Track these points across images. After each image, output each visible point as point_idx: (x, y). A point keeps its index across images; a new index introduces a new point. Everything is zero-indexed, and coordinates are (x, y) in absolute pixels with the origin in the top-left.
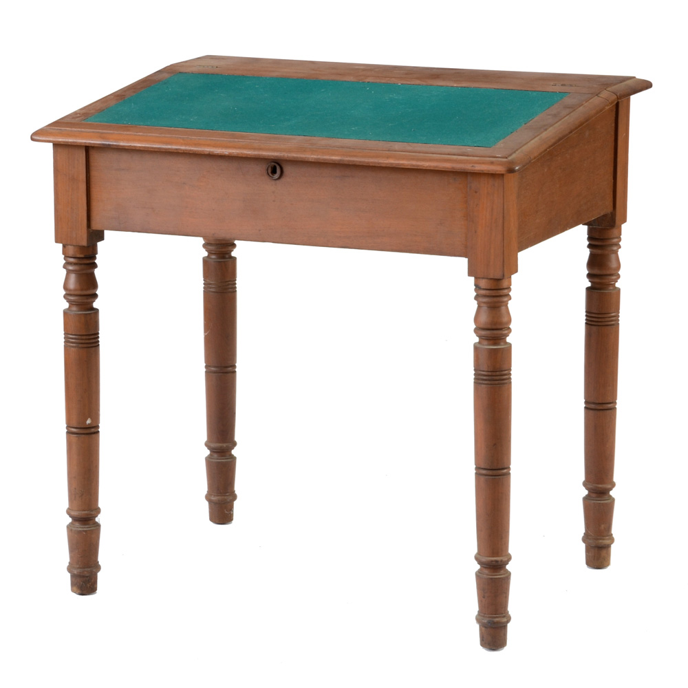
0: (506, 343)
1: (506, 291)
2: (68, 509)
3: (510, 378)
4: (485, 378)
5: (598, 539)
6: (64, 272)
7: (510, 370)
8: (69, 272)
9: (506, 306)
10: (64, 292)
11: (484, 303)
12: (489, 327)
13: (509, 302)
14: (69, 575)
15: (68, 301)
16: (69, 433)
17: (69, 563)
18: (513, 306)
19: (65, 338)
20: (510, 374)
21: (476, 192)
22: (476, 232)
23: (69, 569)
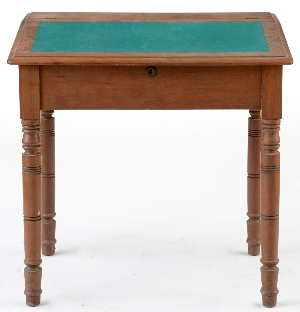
0: (277, 152)
1: (278, 125)
2: (25, 260)
3: (279, 170)
4: (266, 170)
6: (23, 133)
7: (280, 166)
8: (25, 134)
9: (278, 133)
10: (22, 144)
11: (267, 132)
12: (269, 144)
13: (279, 131)
14: (25, 295)
15: (25, 149)
16: (25, 220)
17: (25, 289)
18: (281, 133)
19: (23, 169)
20: (279, 168)
21: (267, 76)
22: (266, 96)
23: (25, 292)
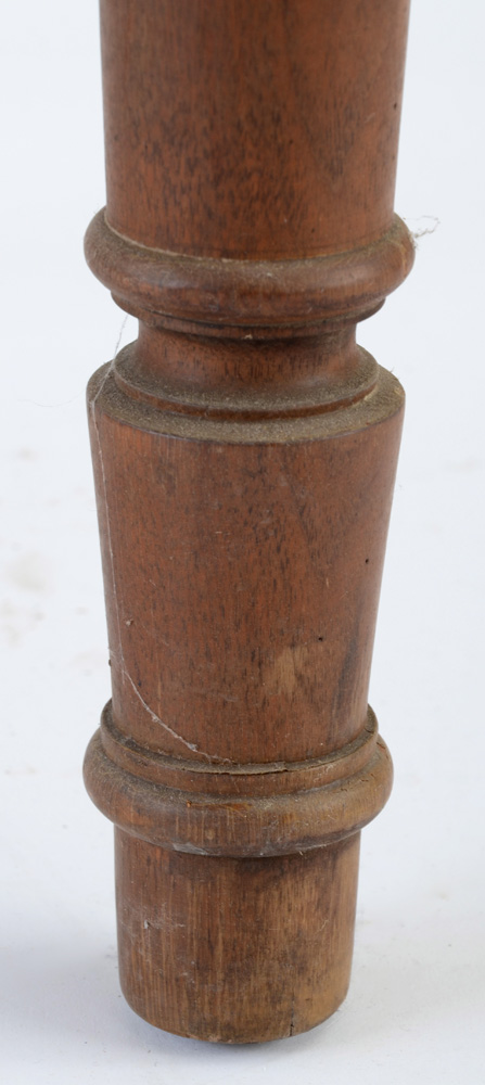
5: (237, 790)
